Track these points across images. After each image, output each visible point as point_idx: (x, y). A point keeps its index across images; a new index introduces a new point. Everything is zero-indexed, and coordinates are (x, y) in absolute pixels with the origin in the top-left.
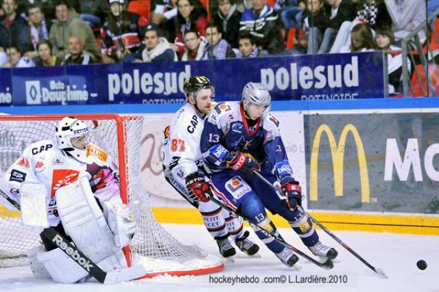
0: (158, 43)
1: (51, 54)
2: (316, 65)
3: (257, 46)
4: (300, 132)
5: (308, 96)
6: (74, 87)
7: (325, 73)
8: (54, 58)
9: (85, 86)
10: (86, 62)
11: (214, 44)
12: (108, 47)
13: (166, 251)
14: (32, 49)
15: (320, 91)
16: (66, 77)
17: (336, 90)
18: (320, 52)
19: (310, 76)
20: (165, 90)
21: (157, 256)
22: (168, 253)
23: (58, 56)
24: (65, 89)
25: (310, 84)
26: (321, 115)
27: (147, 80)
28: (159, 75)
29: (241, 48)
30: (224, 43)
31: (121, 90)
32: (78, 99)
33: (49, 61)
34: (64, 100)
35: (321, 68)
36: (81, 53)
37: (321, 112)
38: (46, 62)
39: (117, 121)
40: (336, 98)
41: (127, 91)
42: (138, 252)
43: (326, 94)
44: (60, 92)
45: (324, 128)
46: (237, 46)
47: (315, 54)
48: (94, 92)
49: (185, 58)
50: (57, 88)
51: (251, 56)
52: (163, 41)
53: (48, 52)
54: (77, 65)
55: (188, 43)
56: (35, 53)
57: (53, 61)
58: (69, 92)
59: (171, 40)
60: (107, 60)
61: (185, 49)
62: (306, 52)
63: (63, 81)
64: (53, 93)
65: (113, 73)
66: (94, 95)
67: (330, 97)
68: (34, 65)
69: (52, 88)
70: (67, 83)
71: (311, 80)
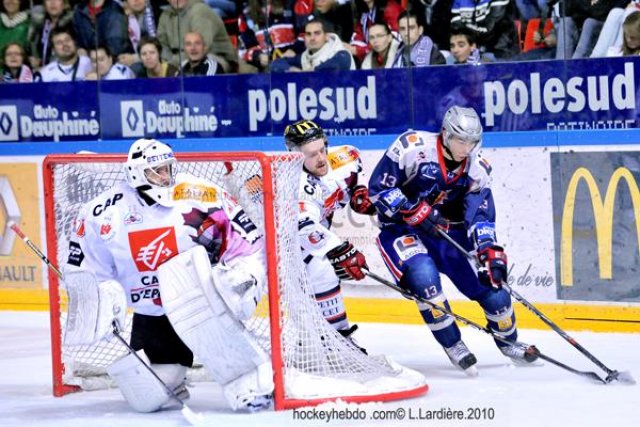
0: (326, 42)
1: (160, 60)
2: (570, 76)
3: (478, 47)
4: (545, 179)
5: (557, 124)
6: (196, 110)
7: (584, 88)
8: (165, 66)
9: (212, 109)
10: (211, 71)
11: (411, 43)
12: (248, 47)
13: (339, 365)
14: (130, 50)
15: (576, 116)
16: (182, 95)
17: (601, 114)
18: (576, 56)
19: (560, 93)
20: (336, 115)
21: (325, 372)
22: (342, 368)
23: (170, 62)
24: (182, 114)
25: (560, 105)
26: (577, 154)
27: (308, 98)
28: (327, 91)
29: (454, 50)
30: (427, 42)
31: (269, 114)
32: (202, 129)
33: (158, 69)
34: (180, 130)
35: (578, 81)
36: (205, 58)
37: (577, 149)
38: (153, 71)
39: (262, 163)
40: (601, 126)
41: (277, 117)
42: (295, 366)
43: (585, 120)
44: (174, 118)
45: (582, 173)
46: (448, 47)
47: (568, 58)
48: (226, 119)
49: (367, 65)
50: (169, 112)
51: (469, 62)
52: (333, 39)
53: (155, 56)
54: (199, 75)
55: (372, 42)
56: (135, 58)
57: (162, 70)
58: (189, 119)
59: (346, 39)
60: (245, 69)
61: (367, 51)
62: (554, 56)
63: (179, 102)
64: (164, 119)
65: (255, 88)
66: (226, 123)
67: (591, 126)
68: (134, 77)
69: (162, 111)
70: (184, 104)
71: (562, 99)
